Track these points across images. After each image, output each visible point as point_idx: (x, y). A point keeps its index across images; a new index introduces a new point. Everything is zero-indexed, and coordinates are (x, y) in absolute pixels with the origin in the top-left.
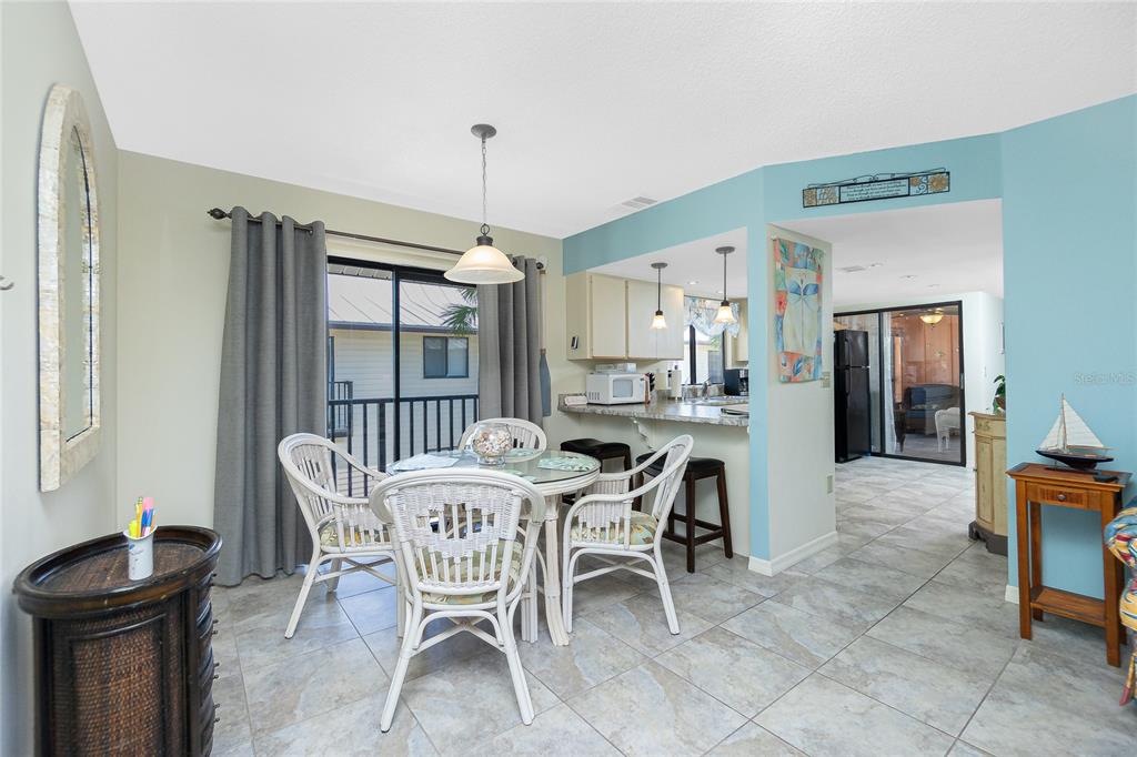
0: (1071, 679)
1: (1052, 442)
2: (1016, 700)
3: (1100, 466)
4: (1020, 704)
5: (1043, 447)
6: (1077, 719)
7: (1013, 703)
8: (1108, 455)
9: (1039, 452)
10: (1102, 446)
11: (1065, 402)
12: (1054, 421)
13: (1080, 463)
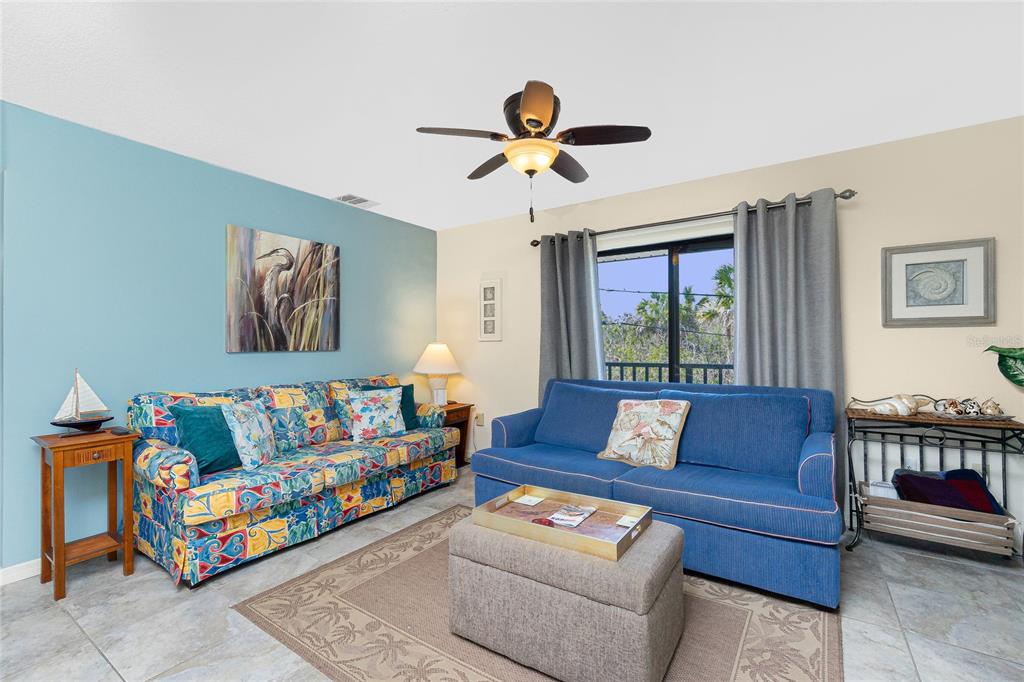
0: (123, 599)
1: (66, 413)
2: (121, 635)
3: (104, 426)
4: (125, 636)
5: (57, 418)
6: (159, 615)
7: (121, 639)
8: (110, 416)
9: (54, 424)
10: (105, 408)
11: (78, 375)
12: (68, 393)
13: (90, 426)
